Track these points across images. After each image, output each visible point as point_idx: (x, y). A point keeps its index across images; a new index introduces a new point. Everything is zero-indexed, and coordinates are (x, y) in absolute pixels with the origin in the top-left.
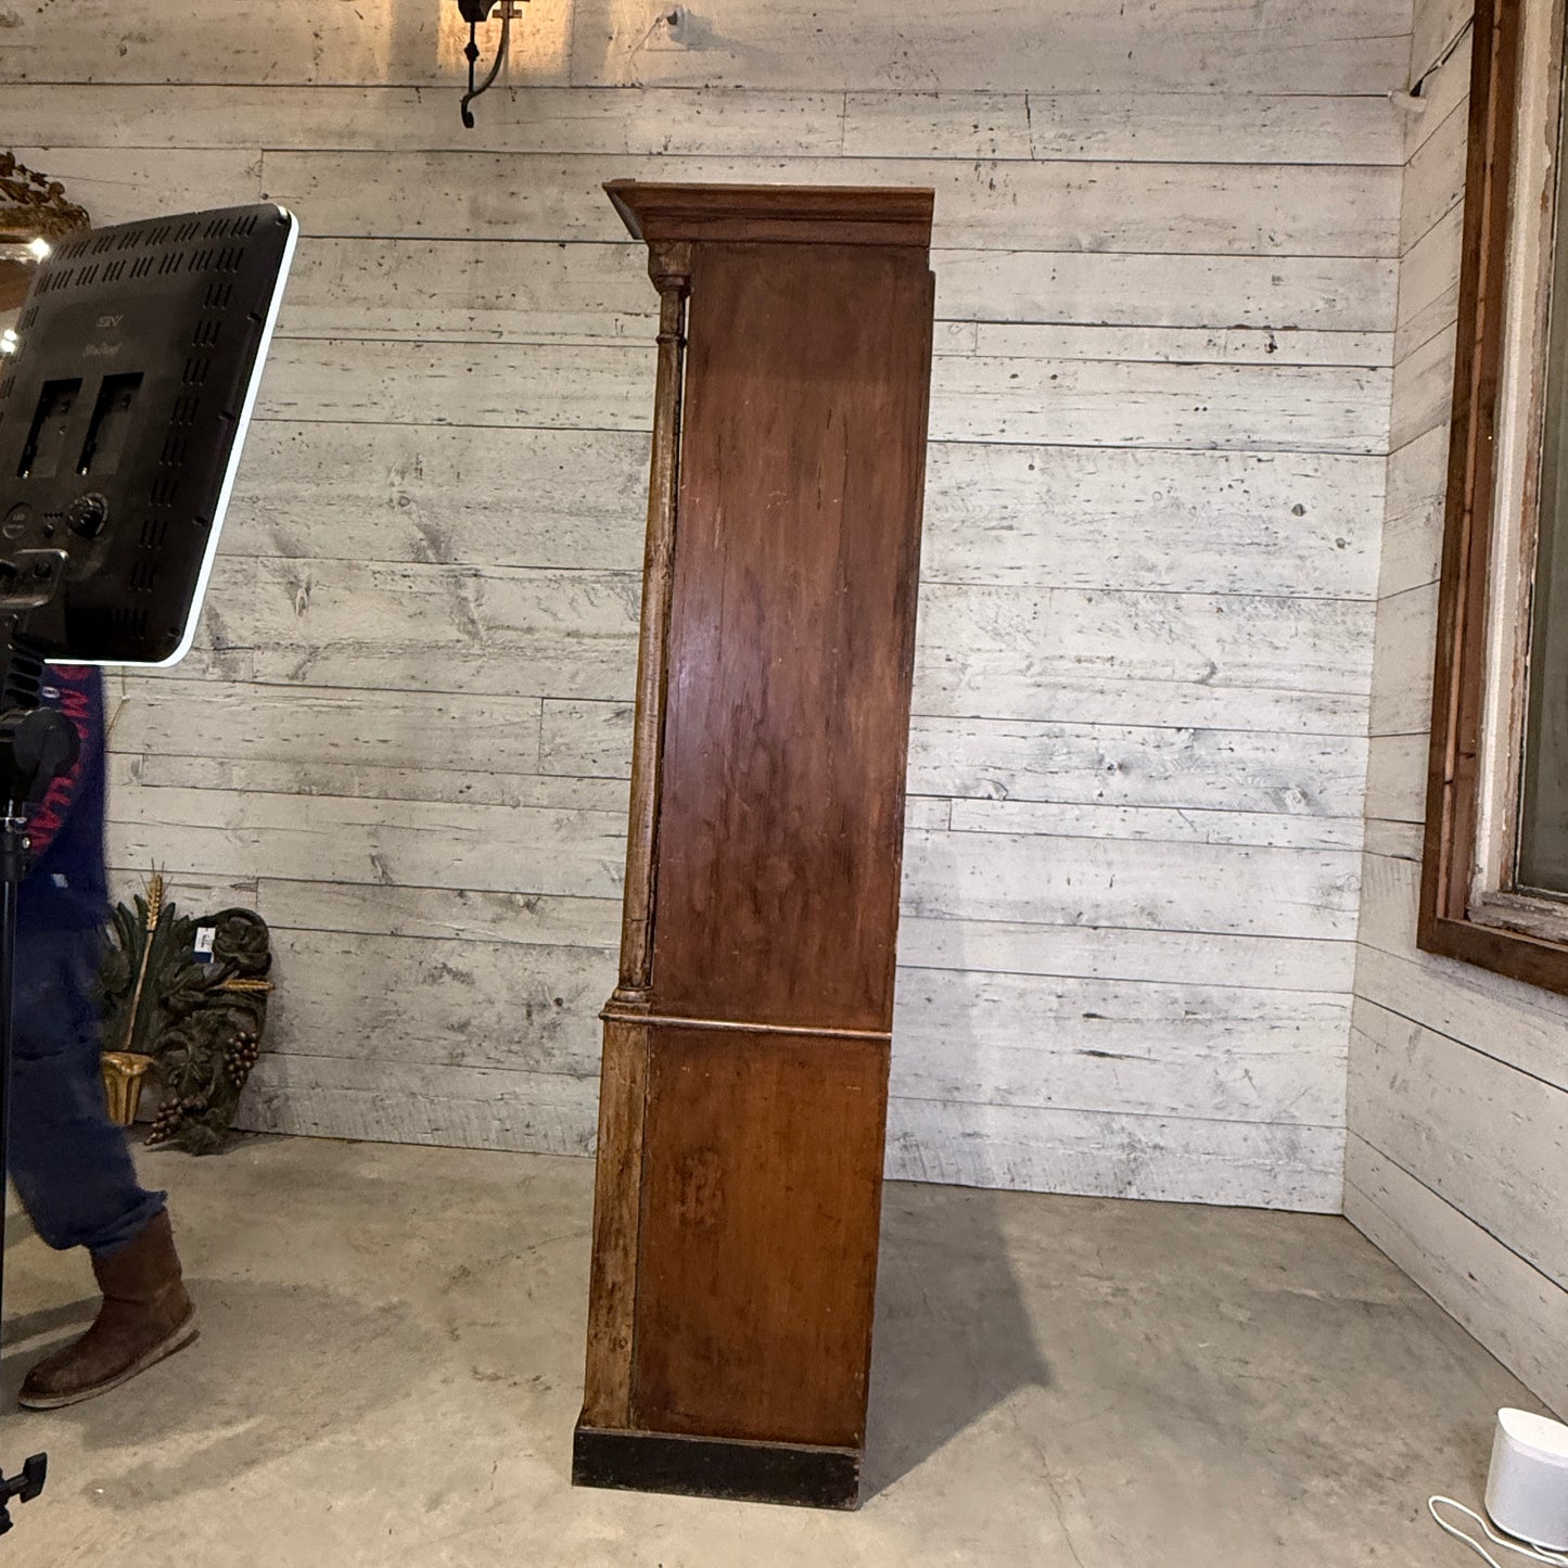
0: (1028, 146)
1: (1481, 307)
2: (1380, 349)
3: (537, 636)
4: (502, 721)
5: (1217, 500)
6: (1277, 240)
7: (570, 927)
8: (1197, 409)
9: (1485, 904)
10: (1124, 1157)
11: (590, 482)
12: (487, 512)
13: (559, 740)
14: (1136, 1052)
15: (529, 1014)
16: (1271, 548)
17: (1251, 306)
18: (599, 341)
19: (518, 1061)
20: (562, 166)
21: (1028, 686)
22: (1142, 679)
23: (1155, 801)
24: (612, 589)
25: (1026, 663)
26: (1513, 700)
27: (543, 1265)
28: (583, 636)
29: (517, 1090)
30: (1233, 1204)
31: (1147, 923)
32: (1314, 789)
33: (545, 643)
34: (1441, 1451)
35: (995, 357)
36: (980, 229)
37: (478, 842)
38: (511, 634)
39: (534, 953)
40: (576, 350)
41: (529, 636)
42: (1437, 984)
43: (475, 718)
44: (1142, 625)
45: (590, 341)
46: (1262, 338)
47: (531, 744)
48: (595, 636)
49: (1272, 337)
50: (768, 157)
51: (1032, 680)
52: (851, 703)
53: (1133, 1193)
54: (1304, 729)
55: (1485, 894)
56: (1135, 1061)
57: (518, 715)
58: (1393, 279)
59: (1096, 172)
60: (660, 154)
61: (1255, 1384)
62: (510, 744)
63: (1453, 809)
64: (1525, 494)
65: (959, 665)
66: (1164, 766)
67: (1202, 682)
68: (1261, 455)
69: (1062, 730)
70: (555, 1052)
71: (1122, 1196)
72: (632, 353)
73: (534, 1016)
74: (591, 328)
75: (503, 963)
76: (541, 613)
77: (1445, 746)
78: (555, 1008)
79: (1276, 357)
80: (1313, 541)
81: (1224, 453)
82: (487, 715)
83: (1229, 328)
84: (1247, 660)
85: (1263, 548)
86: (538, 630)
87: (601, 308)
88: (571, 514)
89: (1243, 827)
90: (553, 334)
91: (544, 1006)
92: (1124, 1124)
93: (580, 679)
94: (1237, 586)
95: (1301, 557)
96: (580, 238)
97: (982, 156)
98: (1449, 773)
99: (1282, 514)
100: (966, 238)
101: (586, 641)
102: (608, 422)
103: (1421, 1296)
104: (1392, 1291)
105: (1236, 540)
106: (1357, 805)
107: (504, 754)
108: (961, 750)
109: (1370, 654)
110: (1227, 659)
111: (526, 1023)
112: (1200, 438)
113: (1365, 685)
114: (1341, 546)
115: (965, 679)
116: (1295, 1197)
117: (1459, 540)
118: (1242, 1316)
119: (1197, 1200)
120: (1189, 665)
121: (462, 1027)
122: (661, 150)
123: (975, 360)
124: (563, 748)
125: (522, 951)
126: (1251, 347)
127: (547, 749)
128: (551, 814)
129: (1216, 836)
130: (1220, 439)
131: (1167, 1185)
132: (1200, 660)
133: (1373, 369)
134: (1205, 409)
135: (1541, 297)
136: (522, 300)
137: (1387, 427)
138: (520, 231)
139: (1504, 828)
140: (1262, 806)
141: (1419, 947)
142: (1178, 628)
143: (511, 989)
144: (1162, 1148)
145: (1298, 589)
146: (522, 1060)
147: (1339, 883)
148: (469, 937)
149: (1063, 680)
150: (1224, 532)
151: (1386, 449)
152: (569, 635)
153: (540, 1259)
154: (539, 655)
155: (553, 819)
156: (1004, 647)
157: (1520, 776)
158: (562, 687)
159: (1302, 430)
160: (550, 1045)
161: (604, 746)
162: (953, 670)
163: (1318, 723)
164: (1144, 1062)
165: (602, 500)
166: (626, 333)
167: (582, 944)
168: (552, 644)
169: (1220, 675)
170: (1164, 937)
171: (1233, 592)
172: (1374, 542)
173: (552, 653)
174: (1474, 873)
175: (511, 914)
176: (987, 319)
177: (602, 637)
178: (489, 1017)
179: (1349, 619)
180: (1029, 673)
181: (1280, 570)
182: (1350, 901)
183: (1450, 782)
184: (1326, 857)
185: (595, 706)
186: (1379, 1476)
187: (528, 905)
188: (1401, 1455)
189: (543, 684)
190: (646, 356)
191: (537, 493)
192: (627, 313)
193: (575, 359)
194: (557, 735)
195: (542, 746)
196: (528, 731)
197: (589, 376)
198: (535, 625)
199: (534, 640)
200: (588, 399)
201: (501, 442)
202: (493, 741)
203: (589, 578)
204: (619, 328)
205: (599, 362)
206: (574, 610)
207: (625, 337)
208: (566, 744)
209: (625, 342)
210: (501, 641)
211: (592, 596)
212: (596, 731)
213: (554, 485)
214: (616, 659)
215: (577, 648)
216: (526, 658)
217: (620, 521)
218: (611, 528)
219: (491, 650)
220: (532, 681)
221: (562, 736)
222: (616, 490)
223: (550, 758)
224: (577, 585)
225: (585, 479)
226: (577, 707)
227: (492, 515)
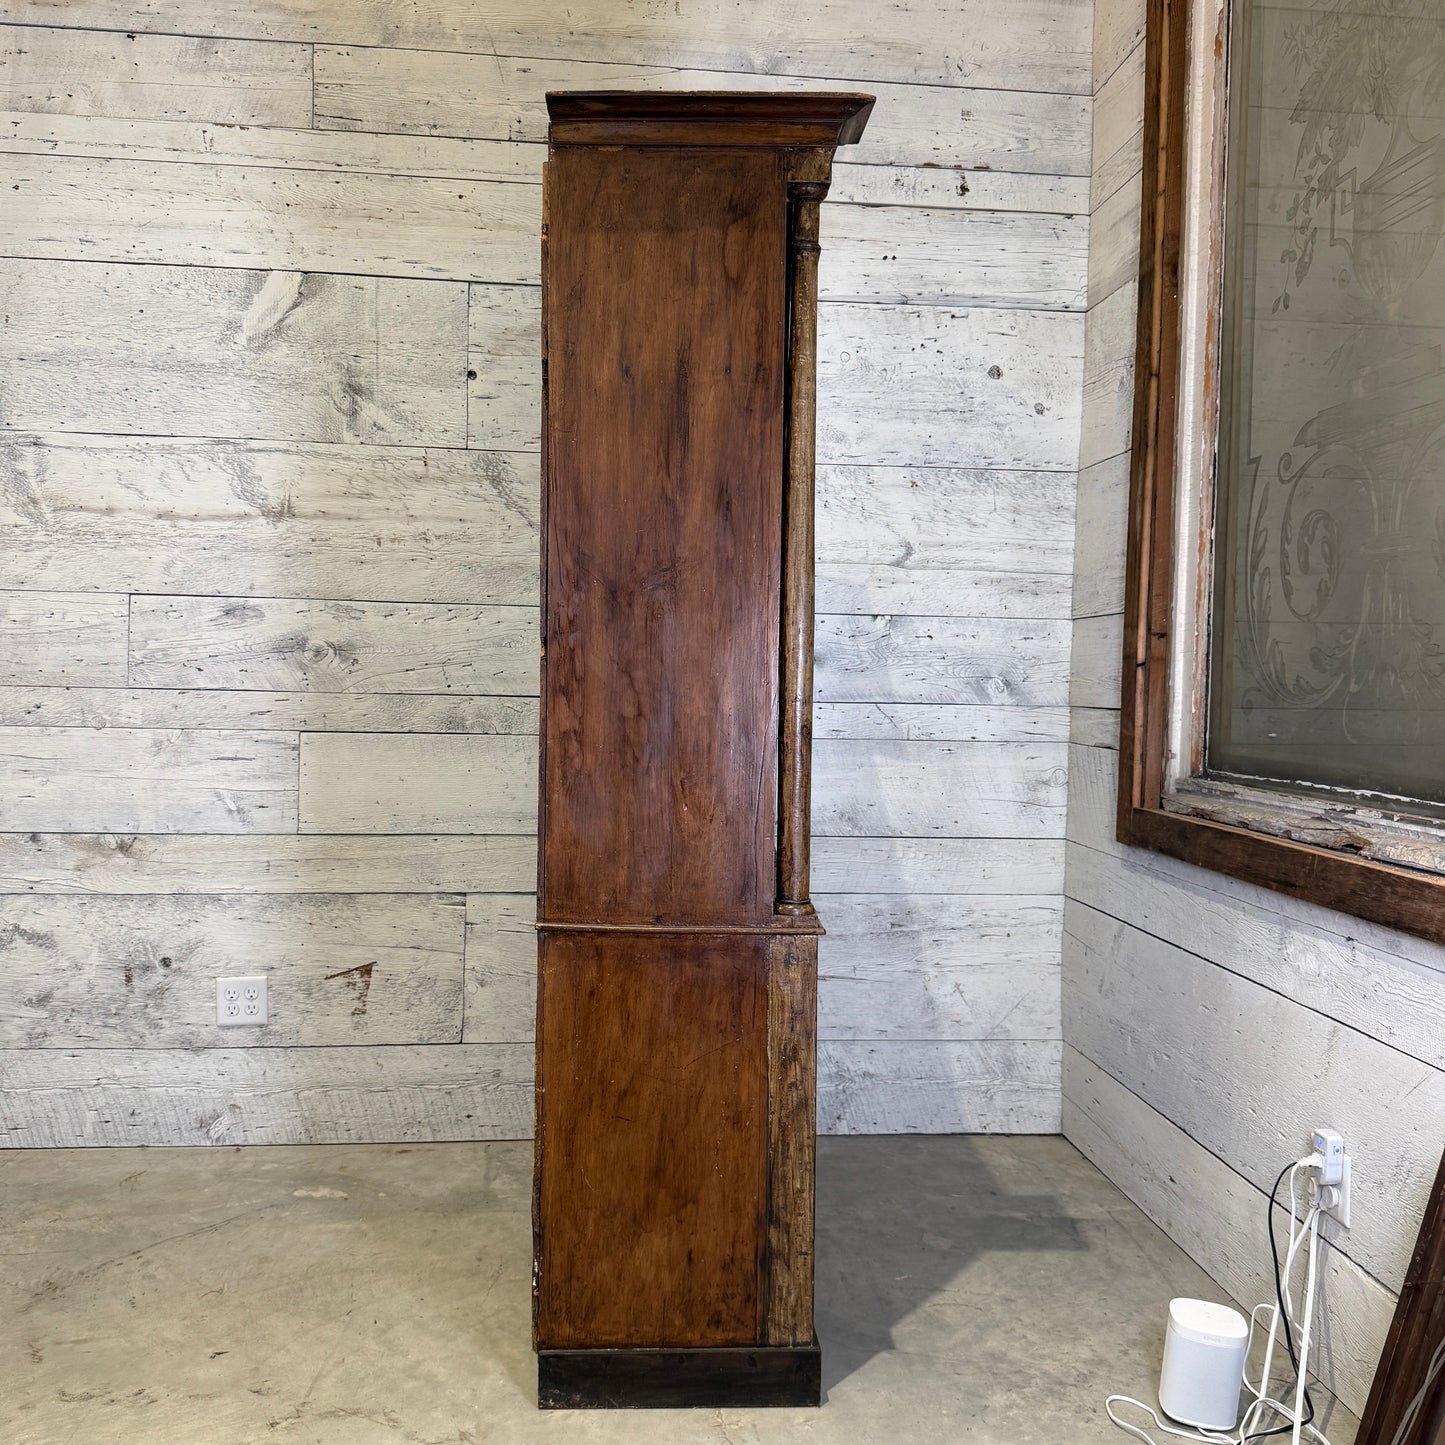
1: (1163, 156)
2: (1075, 194)
3: (119, 518)
4: (77, 624)
5: (908, 359)
6: (966, 70)
7: (176, 872)
8: (885, 258)
9: (1179, 790)
10: (832, 1089)
11: (180, 330)
12: (47, 366)
13: (152, 645)
14: (840, 972)
15: (129, 979)
16: (966, 415)
17: (940, 142)
18: (184, 156)
19: (117, 1036)
22: (834, 562)
23: (852, 696)
24: (213, 460)
26: (1199, 576)
27: (151, 1270)
28: (179, 517)
29: (118, 1072)
30: (948, 1131)
31: (847, 829)
32: (1017, 677)
33: (130, 527)
34: (1126, 1353)
36: (637, 42)
37: (53, 773)
38: (85, 517)
39: (131, 905)
40: (154, 167)
41: (108, 519)
42: (1136, 877)
43: (44, 621)
44: (832, 501)
45: (171, 156)
46: (952, 179)
47: (118, 650)
48: (194, 518)
49: (964, 178)
53: (843, 1129)
54: (1005, 613)
55: (1178, 782)
56: (840, 982)
57: (99, 616)
58: (1087, 119)
61: (949, 1311)
62: (89, 651)
63: (1146, 692)
64: (1207, 357)
66: (860, 657)
67: (898, 564)
68: (955, 310)
70: (164, 1022)
71: (832, 1132)
72: (225, 173)
73: (135, 982)
74: (171, 139)
75: (93, 918)
76: (123, 491)
77: (1137, 627)
78: (161, 970)
79: (969, 201)
80: (1010, 406)
81: (915, 308)
82: (57, 617)
83: (917, 167)
84: (945, 539)
85: (958, 415)
86: (121, 510)
87: (184, 116)
88: (156, 368)
89: (947, 721)
90: (123, 146)
91: (147, 968)
92: (831, 1052)
93: (178, 569)
94: (932, 457)
95: (998, 425)
96: (154, 29)
98: (1141, 656)
99: (977, 377)
100: (623, 52)
101: (181, 523)
102: (198, 257)
103: (1129, 1207)
104: (1101, 1206)
105: (929, 406)
106: (1061, 692)
107: (82, 664)
109: (1072, 529)
110: (925, 538)
111: (124, 990)
112: (889, 290)
113: (1066, 563)
114: (1040, 412)
116: (1013, 1118)
117: (1146, 407)
118: (945, 1244)
119: (912, 1131)
120: (883, 546)
121: (43, 1000)
124: (159, 655)
125: (115, 904)
126: (940, 188)
127: (138, 655)
128: (147, 736)
129: (917, 732)
130: (911, 292)
131: (879, 1117)
132: (893, 539)
133: (1069, 216)
134: (894, 258)
135: (1217, 147)
136: (81, 104)
137: (1085, 281)
138: (75, 16)
139: (1194, 711)
140: (964, 696)
141: (1119, 839)
142: (870, 505)
143: (104, 949)
144: (872, 1076)
145: (996, 459)
146: (122, 1036)
147: (1046, 776)
148: (47, 889)
150: (918, 396)
151: (1084, 304)
152: (160, 516)
153: (148, 1262)
154: (123, 541)
155: (150, 742)
157: (1208, 655)
158: (153, 583)
159: (997, 283)
160: (158, 1014)
161: (211, 650)
163: (1019, 605)
164: (851, 983)
165: (194, 352)
166: (217, 147)
167: (194, 891)
168: (140, 529)
169: (915, 556)
170: (867, 843)
171: (928, 465)
172: (1074, 407)
173: (139, 539)
174: (1167, 760)
175: (99, 859)
177: (203, 519)
178: (78, 986)
179: (1049, 492)
181: (976, 439)
182: (1058, 795)
183: (1143, 664)
184: (1031, 750)
185: (198, 603)
186: (1061, 1383)
187: (123, 848)
188: (1085, 1362)
189: (130, 577)
190: (244, 177)
191: (114, 342)
192: (217, 124)
193: (154, 178)
194: (149, 639)
195: (131, 653)
196: (113, 635)
197: (172, 200)
198: (115, 504)
199: (114, 523)
200: (172, 228)
201: (62, 279)
202: (68, 648)
203: (184, 448)
204: (208, 141)
205: (184, 182)
206: (165, 486)
207: (216, 153)
208: (163, 650)
209: (218, 159)
210: (72, 525)
211: (187, 469)
212: (200, 633)
213: (133, 333)
214: (222, 545)
215: (171, 532)
216: (106, 545)
217: (220, 377)
218: (209, 386)
219: (60, 537)
220: (115, 573)
221: (156, 640)
222: (214, 339)
223: (142, 667)
224: (168, 456)
225: (173, 325)
226: (174, 604)
227: (54, 369)
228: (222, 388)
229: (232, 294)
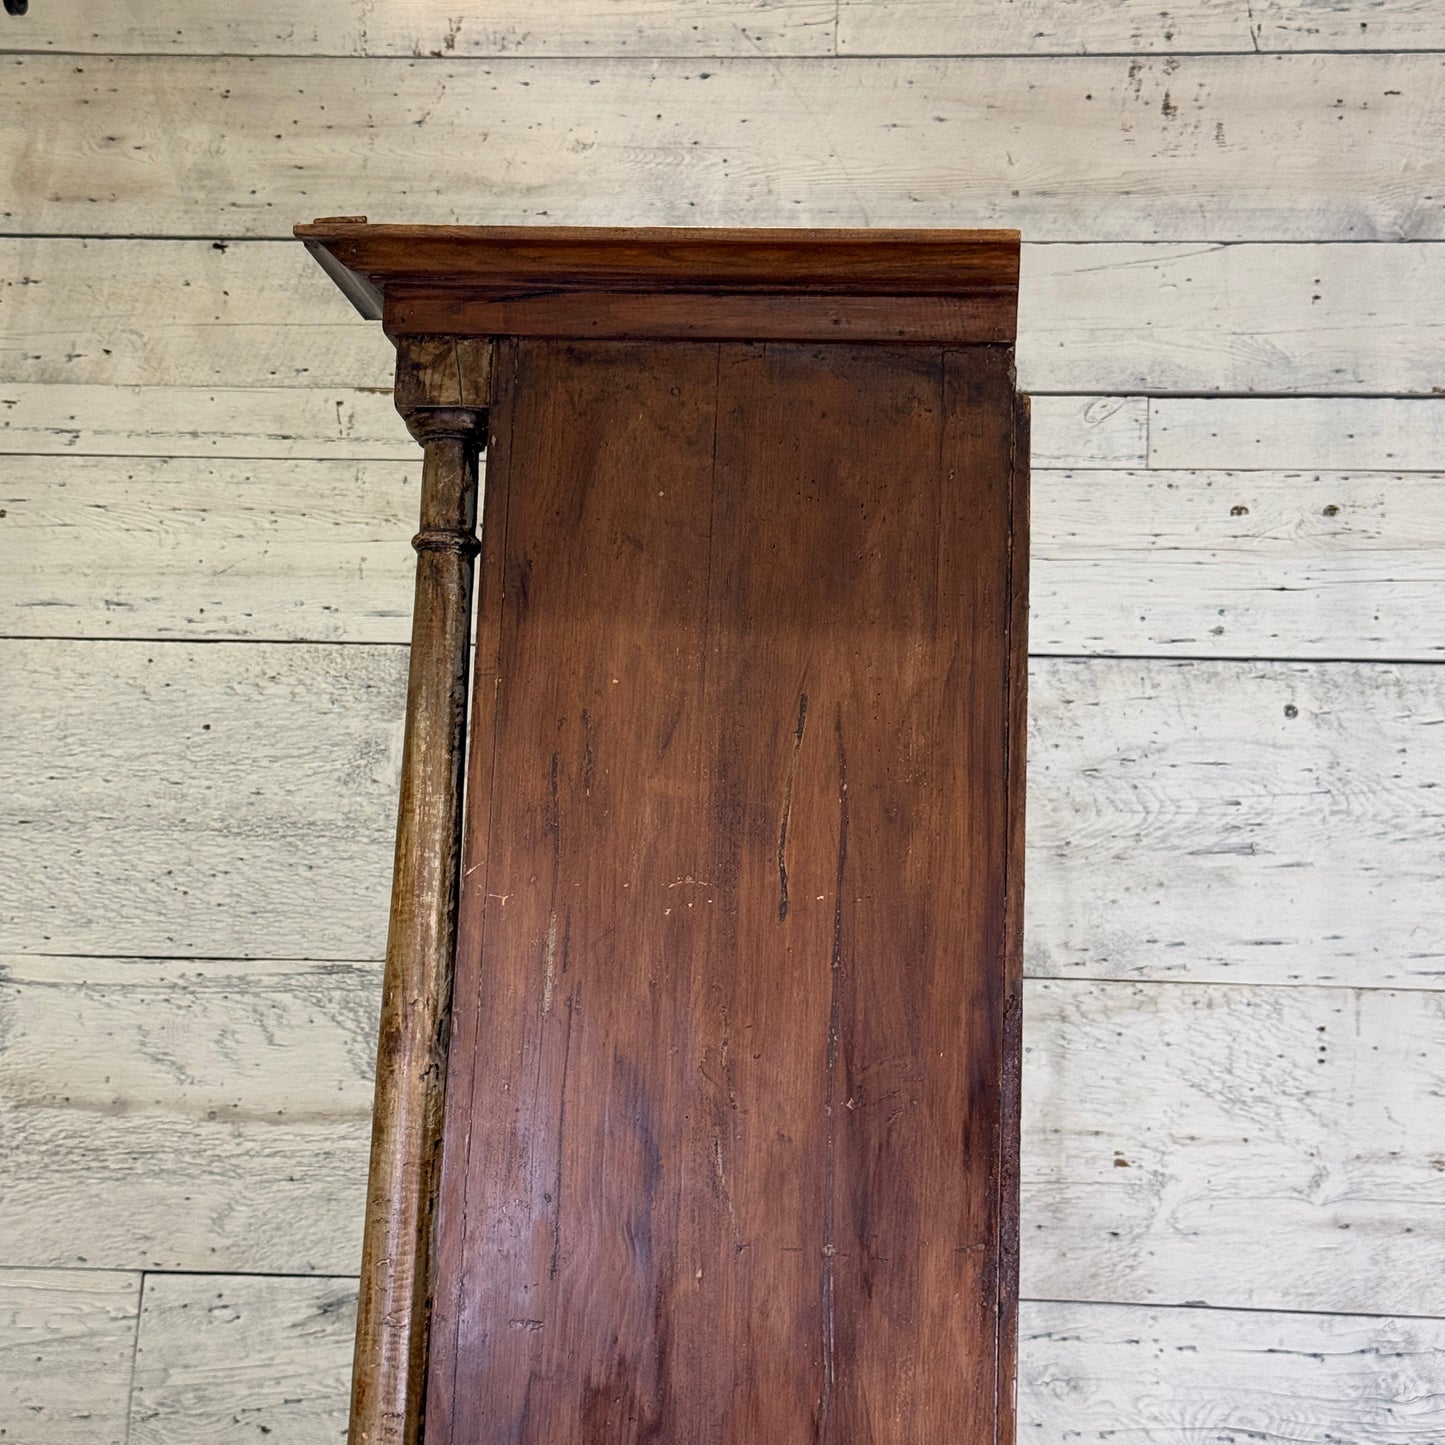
0: (1244, 26)
3: (137, 1121)
4: (39, 1333)
11: (275, 759)
12: (29, 832)
13: (178, 1378)
18: (299, 449)
20: (221, 82)
21: (1316, 1226)
24: (318, 1003)
25: (1308, 1171)
28: (248, 1117)
33: (154, 1136)
35: (1193, 471)
36: (1141, 201)
38: (72, 1118)
40: (244, 470)
41: (115, 1122)
45: (277, 448)
47: (112, 1386)
48: (278, 1118)
50: (674, 59)
51: (1328, 1213)
52: (869, 1380)
57: (82, 1317)
59: (1398, 73)
60: (438, 55)
62: (53, 1390)
65: (1146, 1177)
69: (1410, 1340)
72: (372, 474)
74: (280, 419)
76: (147, 1067)
86: (140, 1105)
87: (304, 378)
88: (225, 831)
90: (194, 434)
93: (235, 1224)
96: (261, 232)
97: (1143, 46)
100: (1116, 219)
101: (252, 1129)
102: (316, 624)
107: (42, 1416)
108: (1164, 1389)
115: (1164, 1213)
122: (442, 48)
123: (1146, 478)
124: (188, 1398)
127: (149, 1399)
136: (126, 365)
138: (125, 217)
149: (1400, 1212)
152: (212, 1116)
154: (139, 1166)
156: (1252, 1132)
158: (191, 1244)
161: (288, 1389)
162: (1132, 1189)
165: (298, 799)
166: (362, 430)
168: (172, 1141)
173: (169, 1161)
176: (1171, 389)
177: (293, 1121)
180: (1318, 1196)
185: (272, 1289)
189: (146, 1238)
190: (405, 480)
191: (149, 787)
192: (362, 389)
193: (244, 489)
194: (173, 1366)
195: (135, 1394)
196: (104, 1357)
197: (274, 526)
198: (133, 1093)
199: (127, 1131)
200: (272, 575)
201: (69, 674)
202: (17, 1384)
203: (266, 980)
204: (344, 420)
205: (297, 495)
206: (226, 1056)
207: (357, 439)
208: (197, 1389)
209: (360, 451)
210: (47, 1136)
211: (271, 1022)
212: (270, 1354)
213: (188, 767)
214: (325, 1171)
215: (231, 1148)
216: (107, 1174)
217: (341, 846)
218: (320, 862)
219: (23, 1158)
220: (120, 1231)
221: (186, 1367)
222: (336, 775)
223: (153, 1424)
224: (237, 997)
225: (262, 752)
226: (226, 1292)
227: (39, 837)
228: (344, 867)
229: (374, 690)
